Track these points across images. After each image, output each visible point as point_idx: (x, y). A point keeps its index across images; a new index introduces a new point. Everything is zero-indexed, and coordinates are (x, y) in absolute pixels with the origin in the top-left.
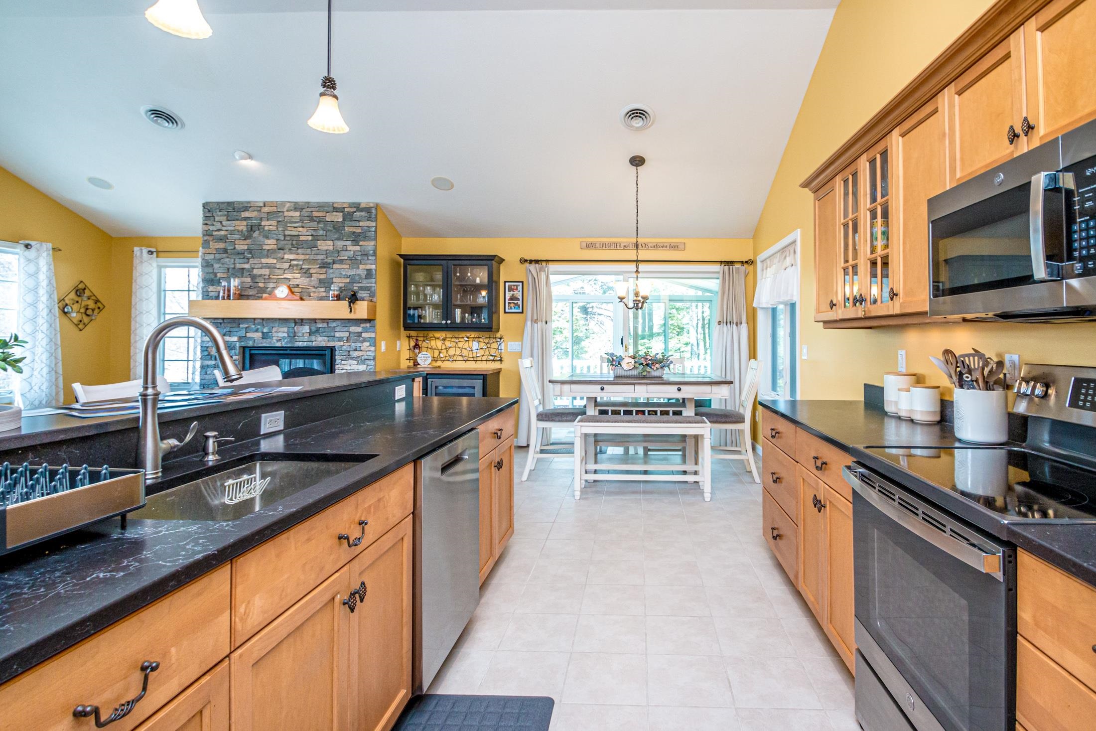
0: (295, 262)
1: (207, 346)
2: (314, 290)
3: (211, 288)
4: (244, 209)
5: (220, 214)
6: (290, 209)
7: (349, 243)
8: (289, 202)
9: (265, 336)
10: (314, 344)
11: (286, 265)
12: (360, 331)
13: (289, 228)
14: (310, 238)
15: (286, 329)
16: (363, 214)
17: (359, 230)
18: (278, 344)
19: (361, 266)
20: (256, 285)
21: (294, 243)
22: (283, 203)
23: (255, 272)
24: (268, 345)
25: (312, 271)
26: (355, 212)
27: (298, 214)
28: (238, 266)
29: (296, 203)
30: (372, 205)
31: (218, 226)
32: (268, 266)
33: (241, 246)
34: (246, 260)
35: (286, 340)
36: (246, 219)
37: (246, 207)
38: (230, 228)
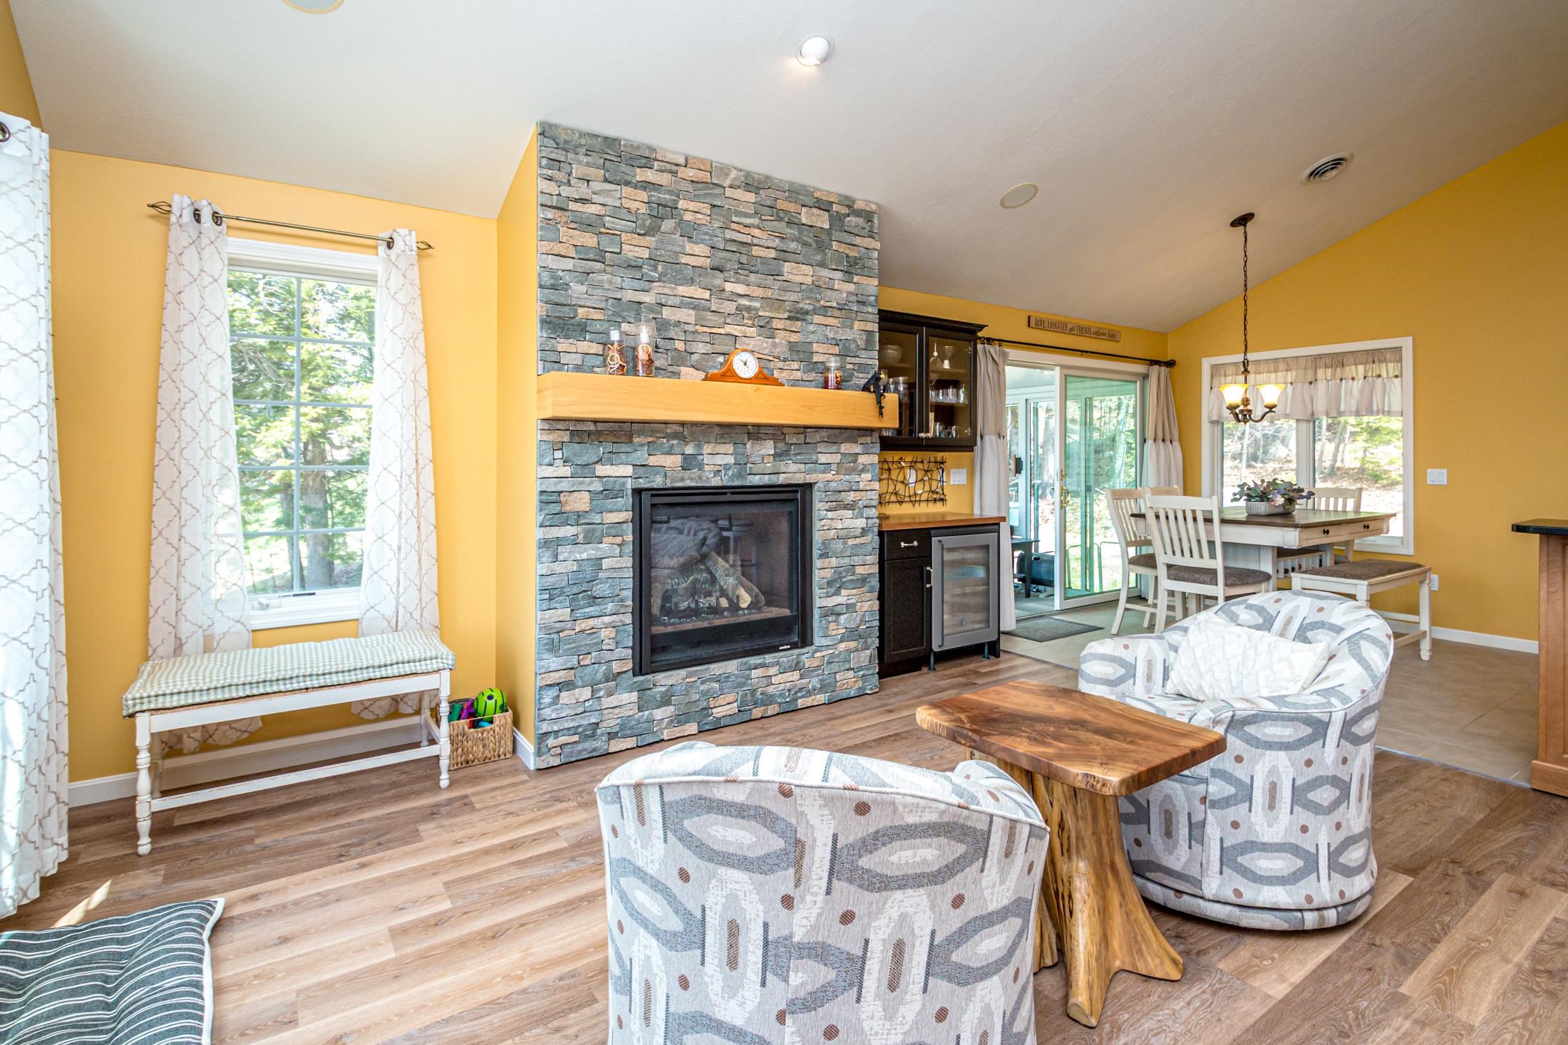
0: (745, 302)
1: (559, 489)
2: (780, 364)
3: (563, 345)
4: (644, 161)
5: (585, 159)
6: (737, 183)
7: (839, 275)
8: (735, 168)
9: (689, 462)
10: (782, 479)
11: (730, 307)
12: (857, 451)
13: (733, 226)
14: (773, 254)
15: (730, 448)
16: (861, 221)
17: (853, 254)
18: (716, 482)
19: (857, 325)
20: (668, 344)
21: (744, 259)
22: (724, 170)
23: (666, 313)
24: (693, 484)
25: (776, 324)
26: (848, 216)
27: (751, 197)
28: (630, 295)
29: (748, 174)
30: (874, 207)
31: (582, 190)
32: (694, 304)
33: (636, 249)
34: (645, 285)
35: (730, 473)
36: (646, 185)
37: (645, 158)
38: (609, 201)
